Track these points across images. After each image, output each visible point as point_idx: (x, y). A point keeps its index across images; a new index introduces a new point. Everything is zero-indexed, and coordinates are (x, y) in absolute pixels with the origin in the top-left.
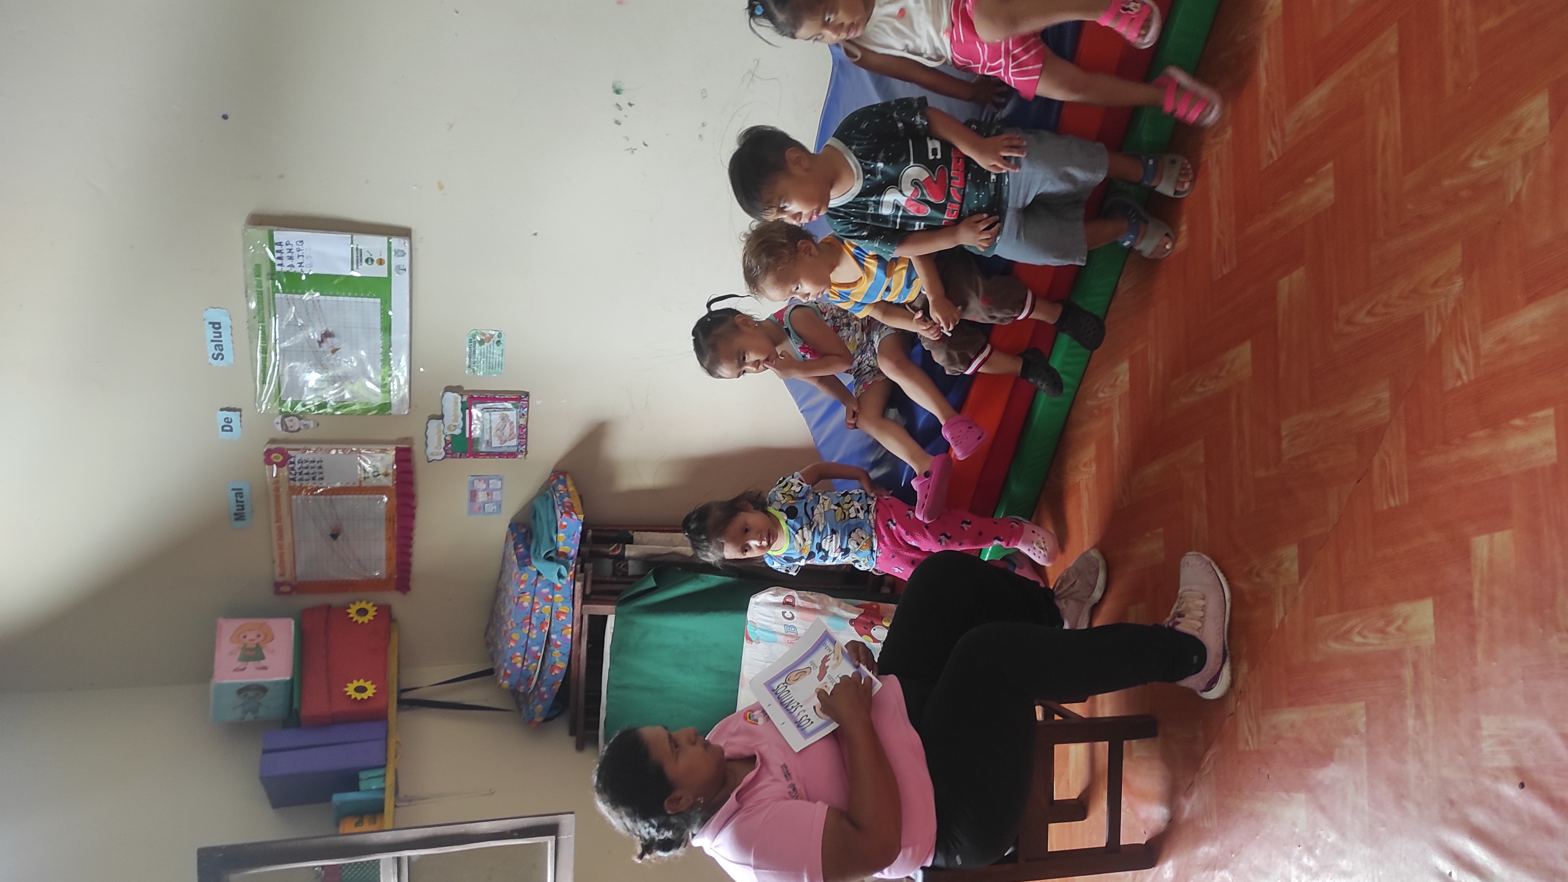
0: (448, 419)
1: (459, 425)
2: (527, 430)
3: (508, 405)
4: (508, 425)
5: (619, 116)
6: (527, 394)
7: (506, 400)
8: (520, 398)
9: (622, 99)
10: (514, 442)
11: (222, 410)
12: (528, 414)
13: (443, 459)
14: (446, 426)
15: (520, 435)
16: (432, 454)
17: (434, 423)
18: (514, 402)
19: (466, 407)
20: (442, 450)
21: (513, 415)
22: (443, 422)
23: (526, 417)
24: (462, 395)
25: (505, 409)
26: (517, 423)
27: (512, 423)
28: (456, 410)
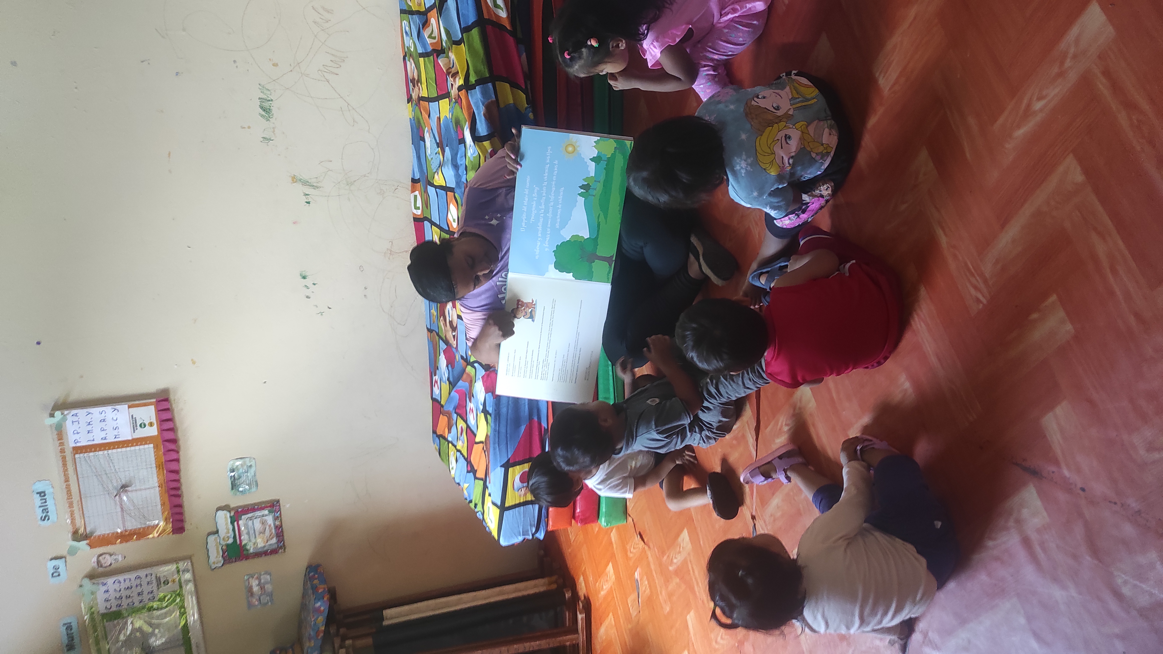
0: (222, 532)
1: (231, 535)
2: (282, 529)
3: (266, 512)
4: (267, 527)
6: (278, 501)
7: (263, 509)
8: (273, 506)
10: (274, 540)
11: (51, 559)
12: (281, 516)
13: (223, 565)
14: (222, 538)
15: (277, 534)
16: (214, 563)
17: (211, 539)
18: (269, 508)
19: (235, 519)
20: (221, 558)
21: (270, 520)
22: (218, 535)
23: (280, 518)
24: (230, 512)
25: (263, 516)
26: (274, 524)
27: (270, 526)
28: (227, 524)
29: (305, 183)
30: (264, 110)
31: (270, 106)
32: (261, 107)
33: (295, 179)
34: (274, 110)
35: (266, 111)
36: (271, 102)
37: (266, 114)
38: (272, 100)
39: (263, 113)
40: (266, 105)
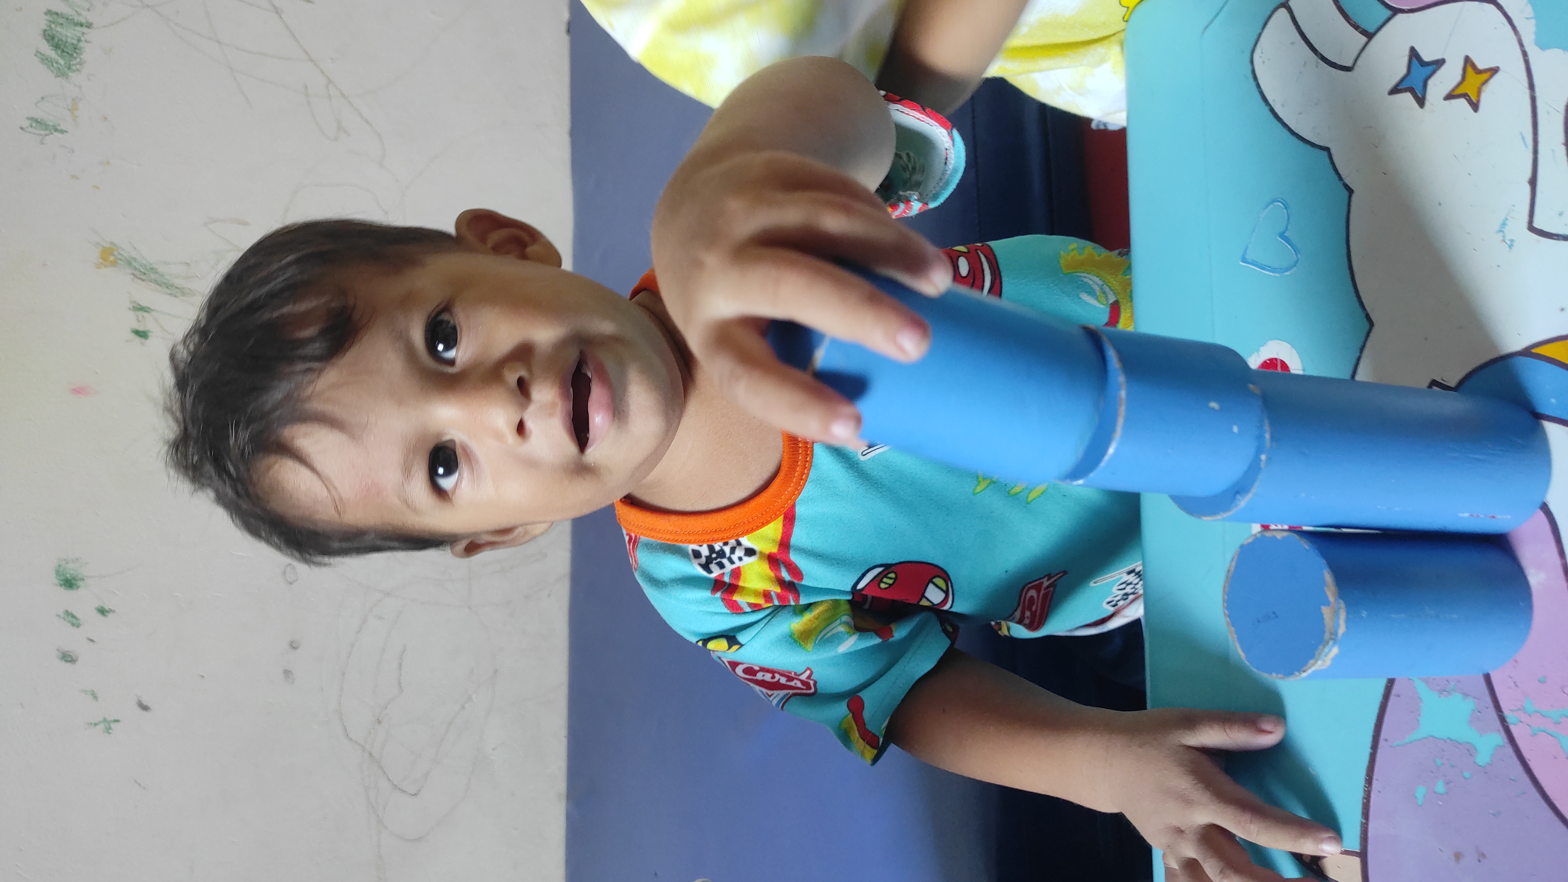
5: (72, 639)
9: (81, 601)
29: (145, 273)
30: (57, 47)
31: (79, 40)
32: (50, 37)
33: (110, 256)
34: (90, 53)
35: (63, 50)
36: (85, 30)
37: (61, 56)
38: (89, 26)
39: (52, 54)
40: (68, 34)
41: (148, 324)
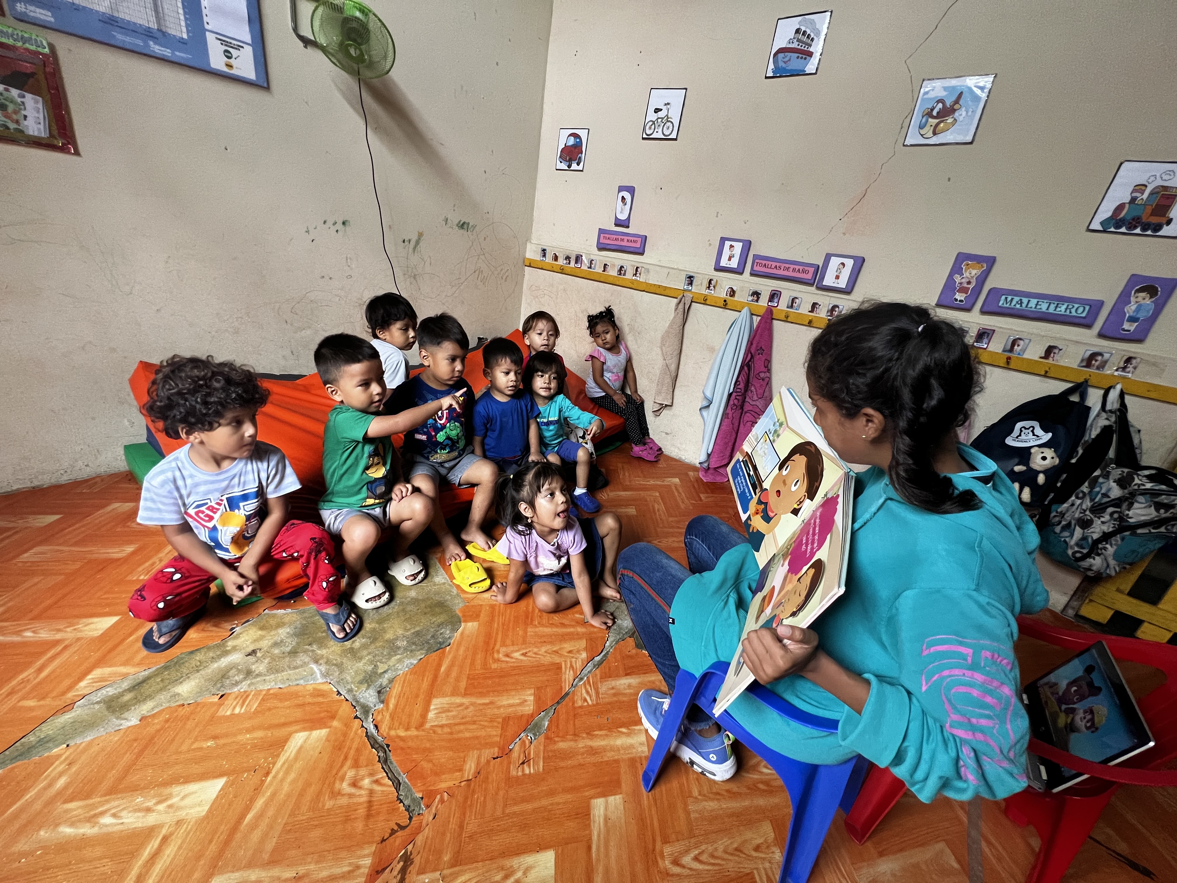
5: (330, 223)
9: (339, 226)
29: (417, 243)
31: (464, 229)
32: (464, 223)
33: (420, 235)
34: (462, 231)
35: (462, 226)
38: (467, 231)
39: (461, 223)
40: (465, 226)
41: (406, 243)
